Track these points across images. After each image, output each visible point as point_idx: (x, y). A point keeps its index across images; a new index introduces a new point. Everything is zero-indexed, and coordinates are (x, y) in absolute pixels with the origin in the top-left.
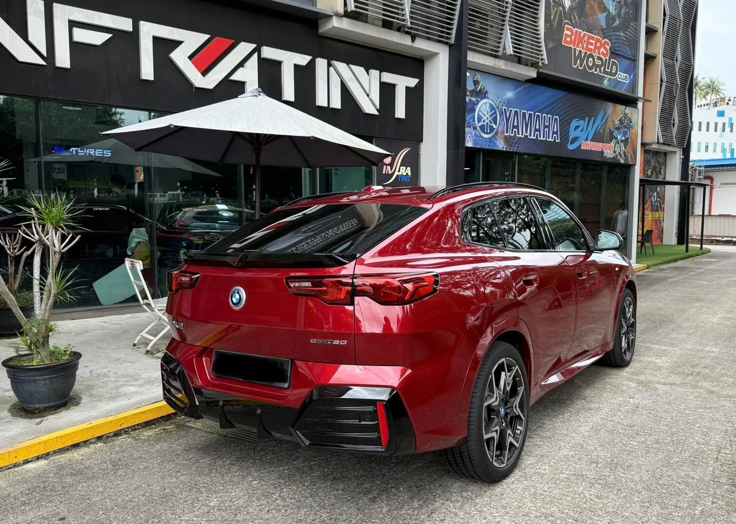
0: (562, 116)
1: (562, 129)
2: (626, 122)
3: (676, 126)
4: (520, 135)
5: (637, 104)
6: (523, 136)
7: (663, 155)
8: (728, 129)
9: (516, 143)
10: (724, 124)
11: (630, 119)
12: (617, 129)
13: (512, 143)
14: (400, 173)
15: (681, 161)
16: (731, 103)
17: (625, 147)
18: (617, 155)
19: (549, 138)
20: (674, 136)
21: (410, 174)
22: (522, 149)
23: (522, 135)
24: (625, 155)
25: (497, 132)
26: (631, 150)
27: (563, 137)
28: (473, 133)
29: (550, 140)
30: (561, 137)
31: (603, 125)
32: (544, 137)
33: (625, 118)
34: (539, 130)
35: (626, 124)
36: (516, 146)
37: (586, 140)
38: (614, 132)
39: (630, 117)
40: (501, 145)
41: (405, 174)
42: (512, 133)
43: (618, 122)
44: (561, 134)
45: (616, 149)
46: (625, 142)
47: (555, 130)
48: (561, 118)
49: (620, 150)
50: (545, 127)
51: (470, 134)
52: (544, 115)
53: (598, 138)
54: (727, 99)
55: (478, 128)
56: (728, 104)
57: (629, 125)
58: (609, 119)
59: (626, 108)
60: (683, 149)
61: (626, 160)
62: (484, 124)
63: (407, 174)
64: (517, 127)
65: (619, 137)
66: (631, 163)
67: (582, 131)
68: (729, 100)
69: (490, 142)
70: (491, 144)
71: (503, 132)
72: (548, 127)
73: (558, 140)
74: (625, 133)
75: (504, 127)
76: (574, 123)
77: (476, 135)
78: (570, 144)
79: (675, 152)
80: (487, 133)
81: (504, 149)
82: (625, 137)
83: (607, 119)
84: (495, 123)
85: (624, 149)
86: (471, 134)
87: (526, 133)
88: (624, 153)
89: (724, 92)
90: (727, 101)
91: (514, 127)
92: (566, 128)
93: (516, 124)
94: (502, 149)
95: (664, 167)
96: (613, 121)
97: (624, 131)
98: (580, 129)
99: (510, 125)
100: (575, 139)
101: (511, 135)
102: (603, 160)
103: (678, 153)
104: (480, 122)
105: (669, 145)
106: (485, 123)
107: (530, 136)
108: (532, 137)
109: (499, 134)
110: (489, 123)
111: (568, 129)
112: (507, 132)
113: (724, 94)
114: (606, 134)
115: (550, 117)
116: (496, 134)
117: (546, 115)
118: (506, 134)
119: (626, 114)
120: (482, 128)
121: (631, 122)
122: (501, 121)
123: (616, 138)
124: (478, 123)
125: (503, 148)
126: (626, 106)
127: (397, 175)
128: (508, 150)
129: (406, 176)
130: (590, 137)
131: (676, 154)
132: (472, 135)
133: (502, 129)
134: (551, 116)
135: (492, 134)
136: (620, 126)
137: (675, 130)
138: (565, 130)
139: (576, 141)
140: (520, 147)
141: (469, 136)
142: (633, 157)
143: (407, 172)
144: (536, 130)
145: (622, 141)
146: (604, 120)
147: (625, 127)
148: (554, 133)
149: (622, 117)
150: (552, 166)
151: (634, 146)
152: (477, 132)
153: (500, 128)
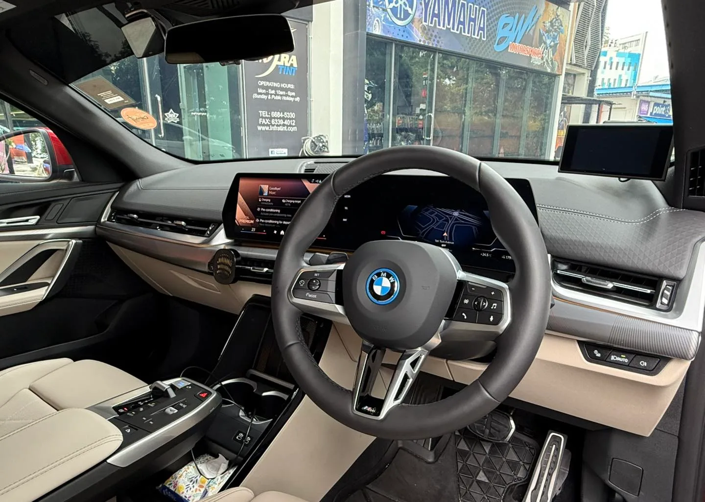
0: (490, 8)
1: (489, 25)
2: (557, 24)
3: (588, 48)
4: (441, 27)
5: (569, 5)
6: (445, 29)
7: (572, 76)
8: (608, 66)
9: (436, 36)
10: (606, 63)
11: (561, 22)
12: (547, 32)
13: (432, 35)
14: (281, 63)
15: (589, 82)
16: (613, 45)
17: (553, 54)
18: (544, 62)
19: (474, 35)
20: (586, 57)
21: (295, 65)
22: (442, 45)
23: (444, 26)
24: (552, 64)
25: (413, 18)
26: (558, 58)
27: (490, 35)
28: (383, 16)
29: (476, 36)
30: (488, 35)
31: (533, 26)
32: (468, 33)
33: (557, 20)
34: (463, 23)
35: (556, 27)
36: (436, 40)
37: (515, 42)
38: (544, 35)
39: (562, 19)
40: (418, 37)
41: (289, 65)
42: (431, 23)
43: (549, 24)
44: (488, 31)
45: (544, 55)
46: (554, 48)
47: (482, 26)
48: (489, 11)
49: (548, 57)
50: (471, 20)
51: (378, 17)
52: (470, 4)
53: (527, 40)
54: (610, 41)
55: (389, 11)
56: (610, 46)
57: (560, 29)
58: (540, 19)
59: (558, 8)
60: (592, 71)
61: (553, 69)
62: (396, 6)
63: (292, 65)
64: (438, 16)
65: (548, 42)
66: (558, 73)
67: (511, 30)
68: (611, 43)
69: (404, 31)
70: (405, 34)
71: (420, 21)
72: (474, 20)
73: (484, 38)
74: (554, 38)
75: (422, 13)
76: (503, 20)
77: (386, 20)
78: (497, 45)
79: (583, 74)
80: (400, 19)
81: (422, 43)
82: (554, 42)
83: (538, 19)
84: (411, 7)
85: (551, 56)
86: (380, 17)
87: (449, 25)
88: (552, 60)
89: (608, 35)
90: (609, 43)
91: (434, 15)
92: (494, 24)
93: (436, 12)
94: (418, 42)
95: (572, 88)
96: (544, 23)
97: (554, 35)
98: (509, 27)
99: (430, 12)
100: (503, 39)
101: (430, 25)
102: (530, 67)
103: (586, 75)
104: (392, 2)
105: (580, 66)
106: (398, 5)
107: (453, 29)
108: (455, 31)
109: (416, 24)
110: (403, 6)
111: (495, 25)
112: (425, 21)
113: (608, 37)
114: (535, 37)
115: (476, 8)
116: (412, 21)
117: (472, 5)
118: (424, 23)
119: (558, 16)
120: (394, 10)
121: (562, 26)
122: (419, 4)
123: (545, 43)
124: (389, 4)
125: (420, 41)
126: (559, 6)
127: (277, 65)
128: (426, 44)
129: (290, 67)
130: (518, 39)
131: (584, 75)
132: (381, 19)
133: (420, 16)
134: (478, 7)
135: (407, 20)
136: (551, 28)
137: (586, 52)
138: (493, 27)
139: (503, 40)
140: (440, 43)
141: (377, 21)
142: (560, 66)
143: (291, 62)
144: (460, 23)
145: (551, 47)
146: (535, 20)
147: (556, 31)
148: (480, 29)
149: (553, 19)
150: (477, 71)
151: (562, 53)
152: (388, 16)
153: (417, 14)
